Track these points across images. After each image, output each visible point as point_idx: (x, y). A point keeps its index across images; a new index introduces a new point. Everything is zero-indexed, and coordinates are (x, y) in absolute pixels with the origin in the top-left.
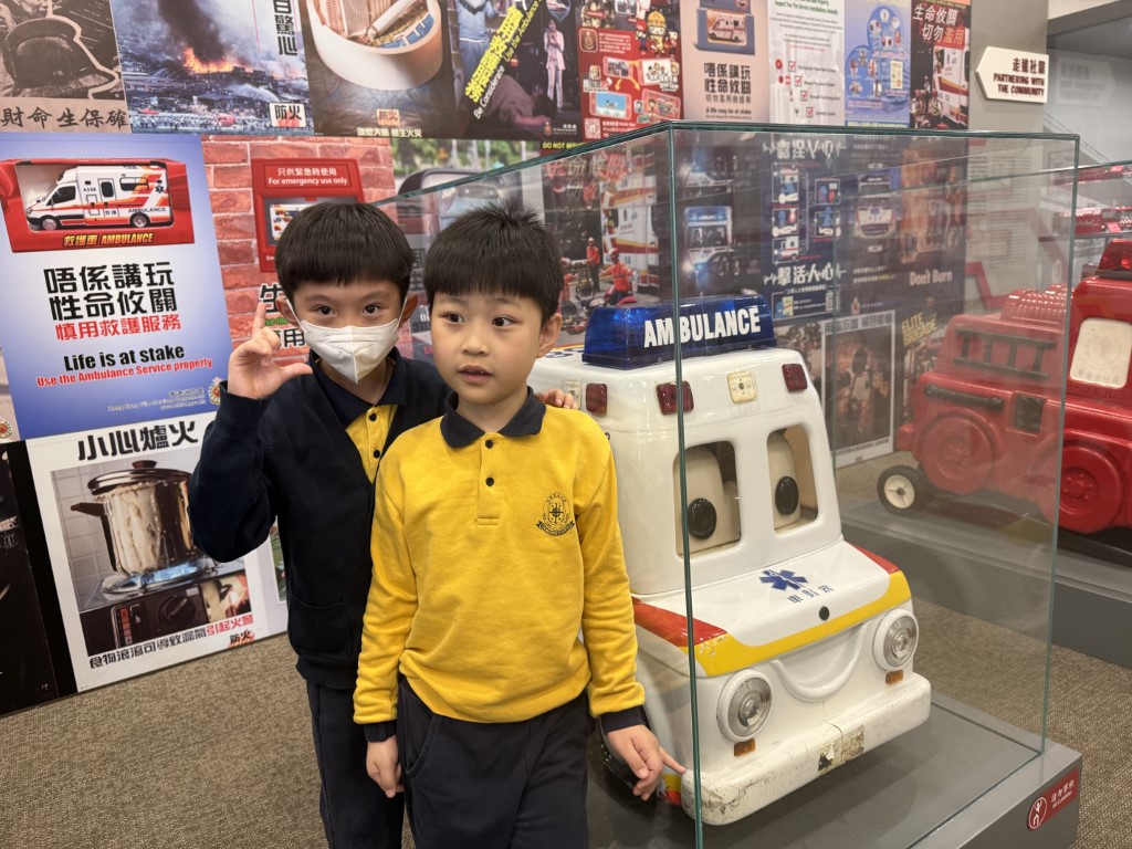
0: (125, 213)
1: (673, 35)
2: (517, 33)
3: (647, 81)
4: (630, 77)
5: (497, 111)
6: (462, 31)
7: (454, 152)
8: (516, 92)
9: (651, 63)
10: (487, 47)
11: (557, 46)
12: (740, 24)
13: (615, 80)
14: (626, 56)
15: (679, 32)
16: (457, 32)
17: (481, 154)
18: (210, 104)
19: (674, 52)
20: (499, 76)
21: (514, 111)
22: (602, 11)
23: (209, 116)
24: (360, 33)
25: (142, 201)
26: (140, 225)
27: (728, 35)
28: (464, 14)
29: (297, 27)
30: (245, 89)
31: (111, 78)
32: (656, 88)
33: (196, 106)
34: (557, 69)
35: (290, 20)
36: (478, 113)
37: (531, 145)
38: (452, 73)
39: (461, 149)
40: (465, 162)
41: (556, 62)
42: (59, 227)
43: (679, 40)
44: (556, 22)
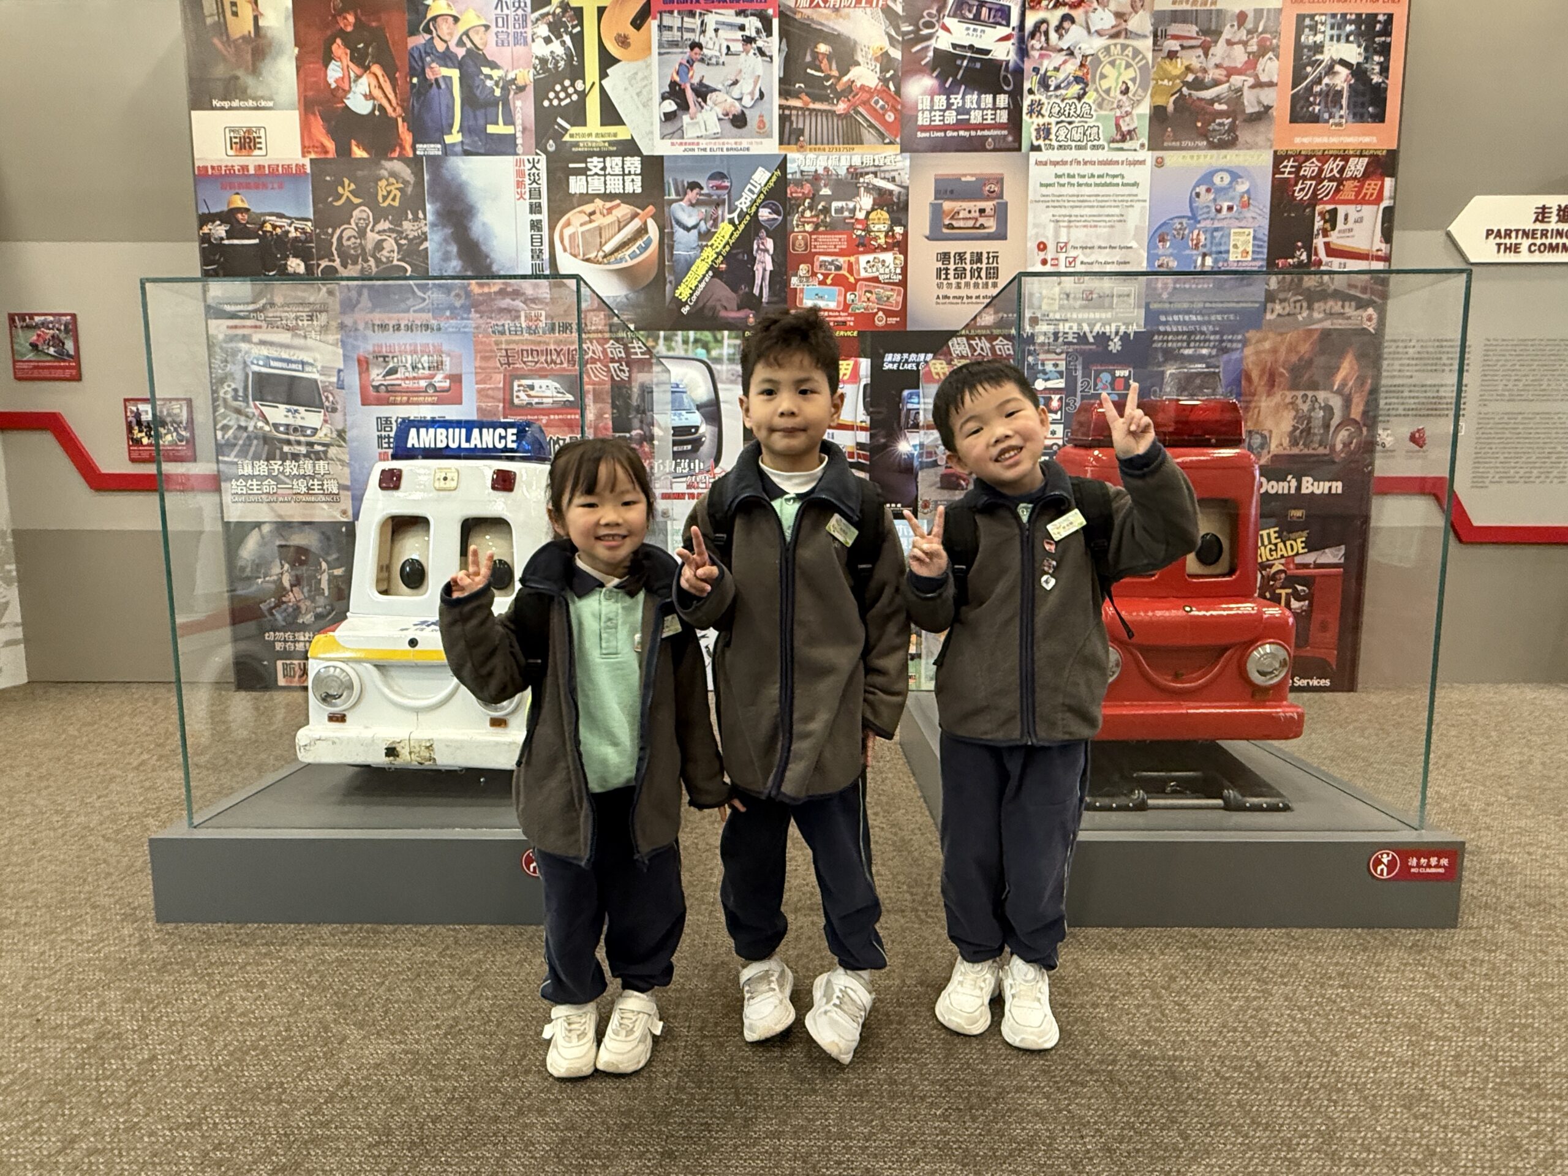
0: (423, 383)
1: (899, 230)
2: (728, 243)
3: (863, 274)
4: (844, 272)
5: (704, 306)
6: (676, 246)
7: (661, 341)
8: (723, 291)
9: (870, 257)
10: (697, 257)
11: (766, 251)
12: (988, 211)
13: (826, 276)
14: (841, 254)
15: (905, 227)
16: (671, 248)
17: (685, 342)
18: (482, 314)
19: (901, 246)
20: (707, 279)
21: (719, 307)
22: (817, 216)
23: (481, 321)
24: (592, 256)
25: (432, 377)
26: (431, 391)
27: (970, 223)
28: (680, 233)
29: (546, 256)
30: (506, 302)
31: (424, 300)
32: (876, 280)
33: (473, 315)
34: (765, 270)
35: (541, 251)
36: (685, 310)
37: (734, 334)
38: (665, 279)
39: (666, 339)
40: (670, 349)
41: (764, 264)
42: (387, 391)
43: (905, 235)
44: (767, 230)
